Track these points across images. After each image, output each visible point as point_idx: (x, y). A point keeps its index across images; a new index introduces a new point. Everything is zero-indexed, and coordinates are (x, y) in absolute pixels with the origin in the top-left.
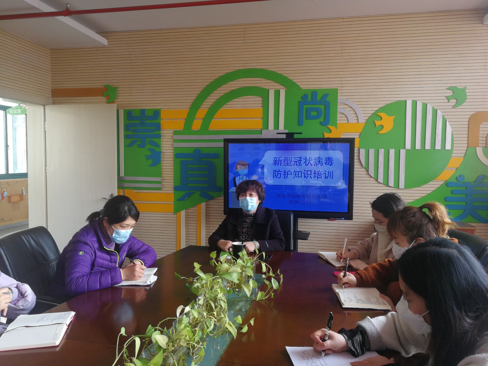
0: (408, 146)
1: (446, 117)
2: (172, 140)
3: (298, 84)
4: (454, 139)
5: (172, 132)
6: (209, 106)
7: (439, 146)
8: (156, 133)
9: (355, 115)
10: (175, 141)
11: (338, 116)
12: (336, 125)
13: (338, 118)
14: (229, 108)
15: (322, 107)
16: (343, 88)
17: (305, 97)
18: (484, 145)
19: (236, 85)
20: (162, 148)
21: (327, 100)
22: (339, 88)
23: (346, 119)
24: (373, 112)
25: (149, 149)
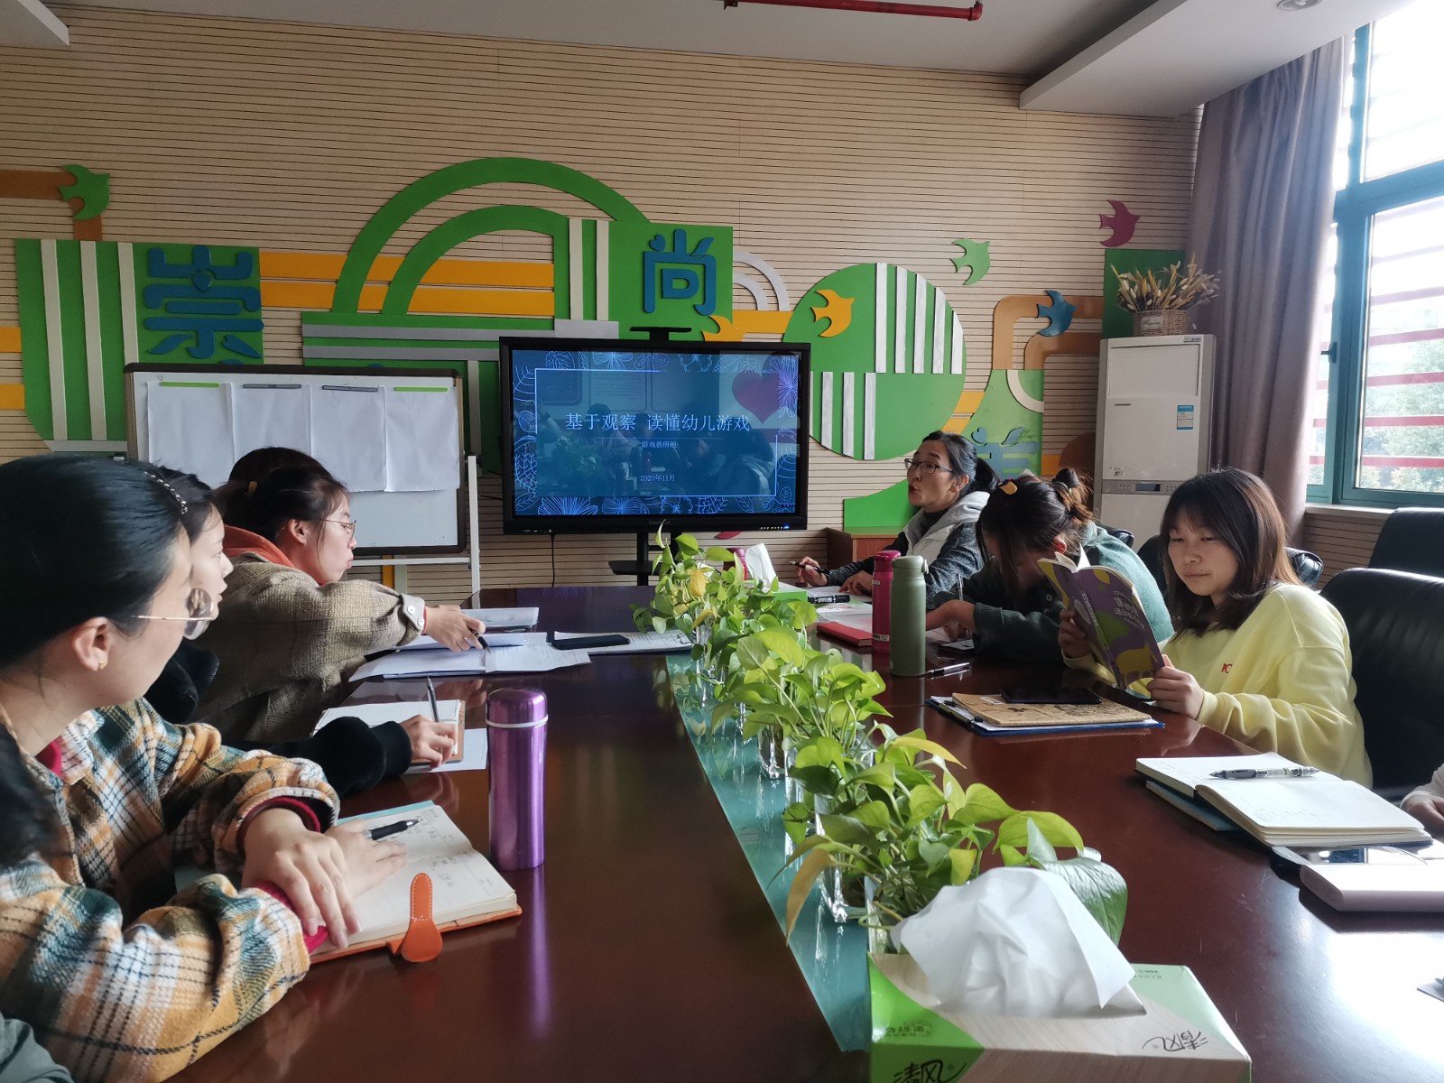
0: (881, 366)
1: (951, 304)
2: (298, 338)
3: (640, 208)
4: (968, 352)
5: (296, 315)
6: (406, 250)
7: (940, 367)
8: (246, 315)
9: (771, 293)
10: (306, 340)
11: (735, 292)
12: (728, 314)
13: (734, 299)
14: (464, 259)
15: (698, 270)
16: (743, 227)
17: (656, 242)
18: (1021, 366)
19: (482, 200)
20: (266, 361)
21: (709, 252)
22: (735, 227)
23: (751, 300)
24: (809, 287)
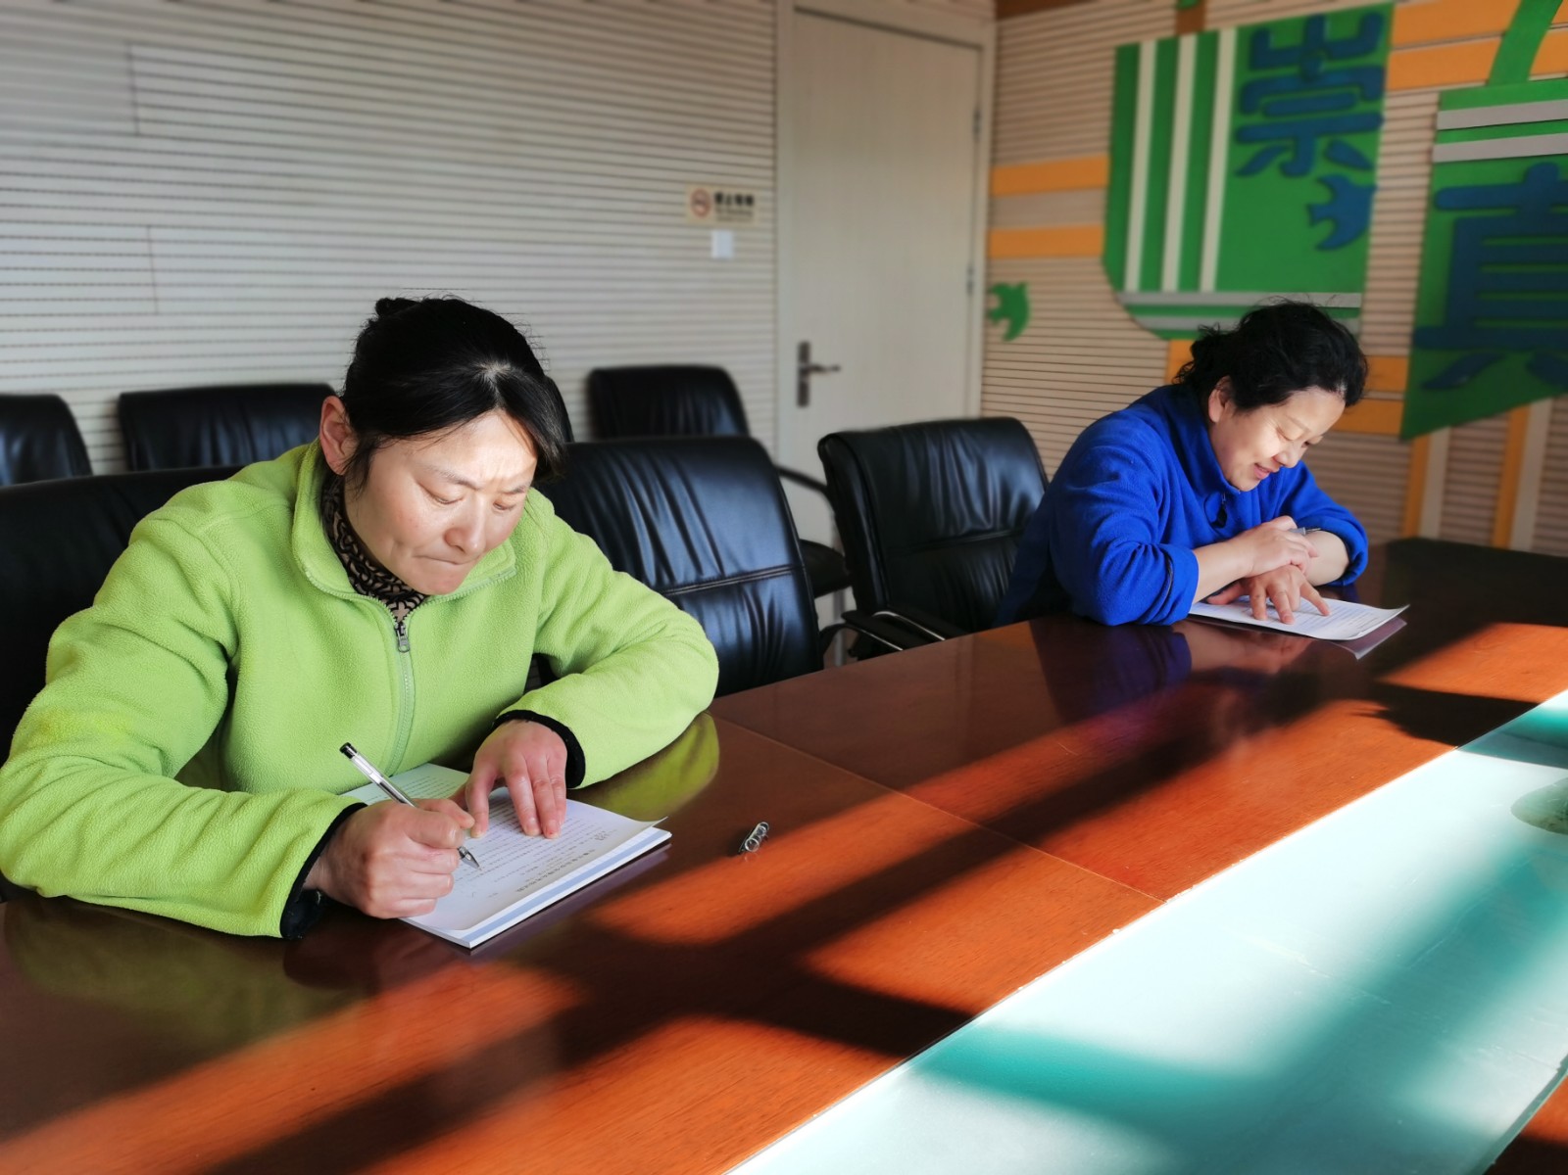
2: (1429, 134)
5: (1434, 98)
8: (1363, 107)
10: (1440, 135)
20: (1380, 172)
25: (1324, 181)
